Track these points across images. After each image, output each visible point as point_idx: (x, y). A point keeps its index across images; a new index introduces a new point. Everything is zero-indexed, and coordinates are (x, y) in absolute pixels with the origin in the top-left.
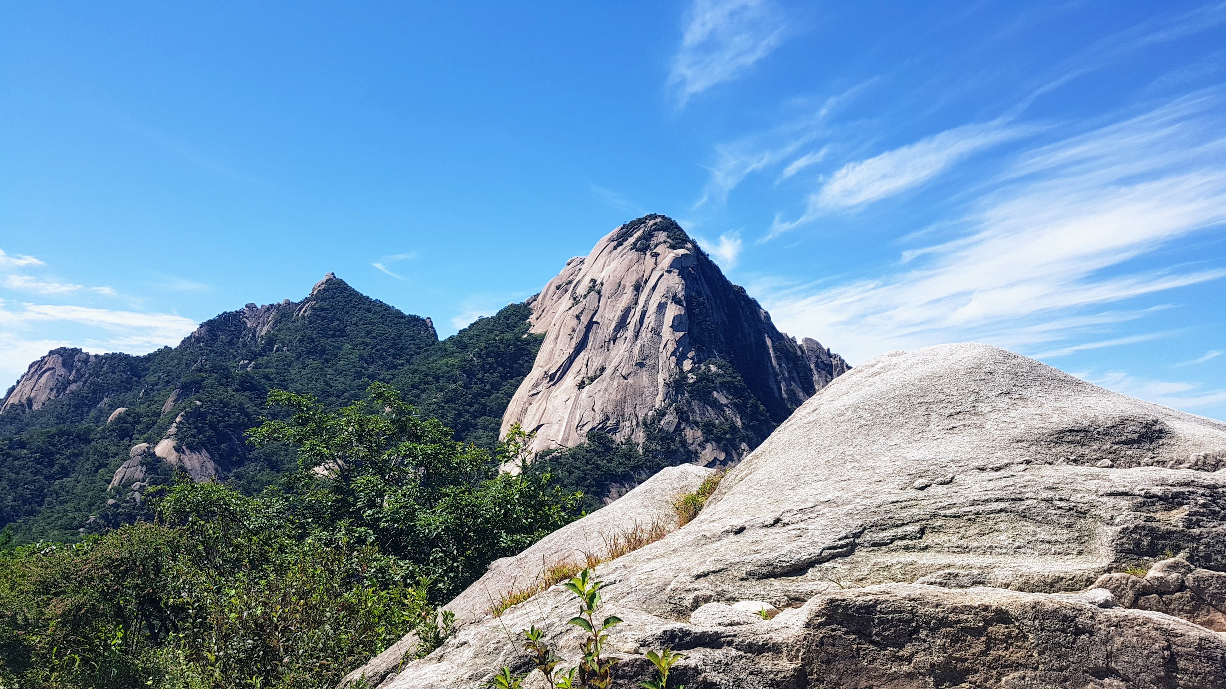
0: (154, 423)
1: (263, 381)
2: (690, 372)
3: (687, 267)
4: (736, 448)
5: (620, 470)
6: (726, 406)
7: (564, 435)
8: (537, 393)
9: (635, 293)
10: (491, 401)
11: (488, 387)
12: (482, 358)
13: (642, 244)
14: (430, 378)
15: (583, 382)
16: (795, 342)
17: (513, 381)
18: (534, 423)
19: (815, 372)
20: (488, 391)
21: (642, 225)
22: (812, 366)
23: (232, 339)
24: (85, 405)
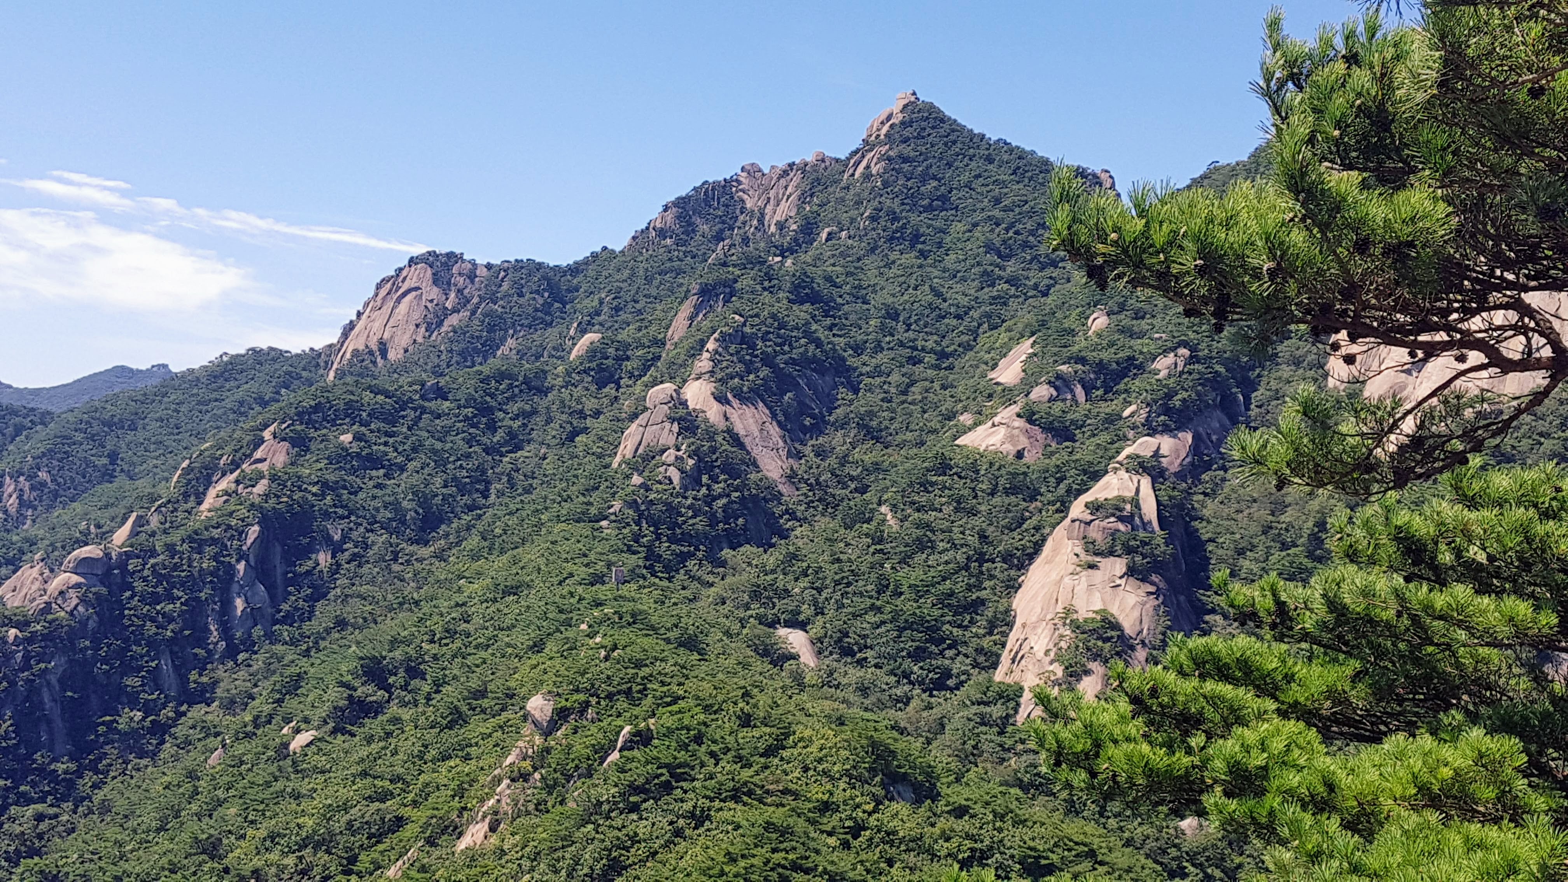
0: (657, 357)
23: (722, 231)
24: (477, 351)
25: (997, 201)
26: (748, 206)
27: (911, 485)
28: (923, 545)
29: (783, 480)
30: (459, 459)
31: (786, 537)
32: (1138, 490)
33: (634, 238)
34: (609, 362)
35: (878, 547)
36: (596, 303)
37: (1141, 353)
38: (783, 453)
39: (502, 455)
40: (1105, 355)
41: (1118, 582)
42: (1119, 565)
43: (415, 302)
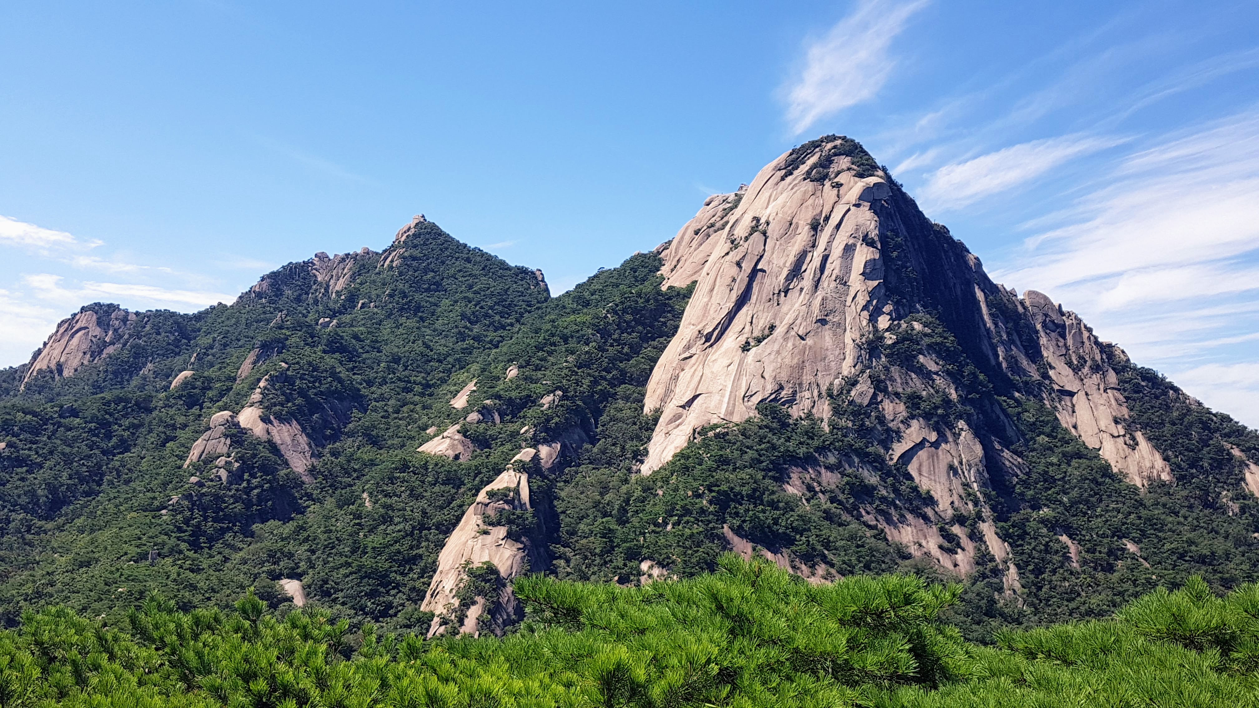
0: (229, 389)
1: (354, 341)
2: (887, 330)
3: (881, 200)
4: (951, 427)
5: (802, 450)
6: (936, 373)
7: (728, 407)
8: (691, 357)
9: (812, 233)
10: (632, 366)
11: (626, 349)
12: (618, 314)
13: (817, 173)
14: (556, 339)
15: (747, 343)
16: (1016, 296)
17: (655, 343)
18: (689, 392)
19: (1042, 334)
20: (627, 354)
21: (817, 149)
22: (1039, 327)
23: (300, 295)
24: (126, 371)
25: (471, 287)
26: (319, 279)
27: (382, 479)
28: (386, 520)
29: (306, 473)
30: (82, 459)
31: (302, 513)
32: (519, 483)
33: (240, 297)
34: (197, 391)
35: (357, 521)
36: (210, 341)
37: (535, 393)
38: (308, 455)
39: (114, 455)
40: (514, 394)
41: (500, 542)
42: (501, 532)
43: (84, 337)
